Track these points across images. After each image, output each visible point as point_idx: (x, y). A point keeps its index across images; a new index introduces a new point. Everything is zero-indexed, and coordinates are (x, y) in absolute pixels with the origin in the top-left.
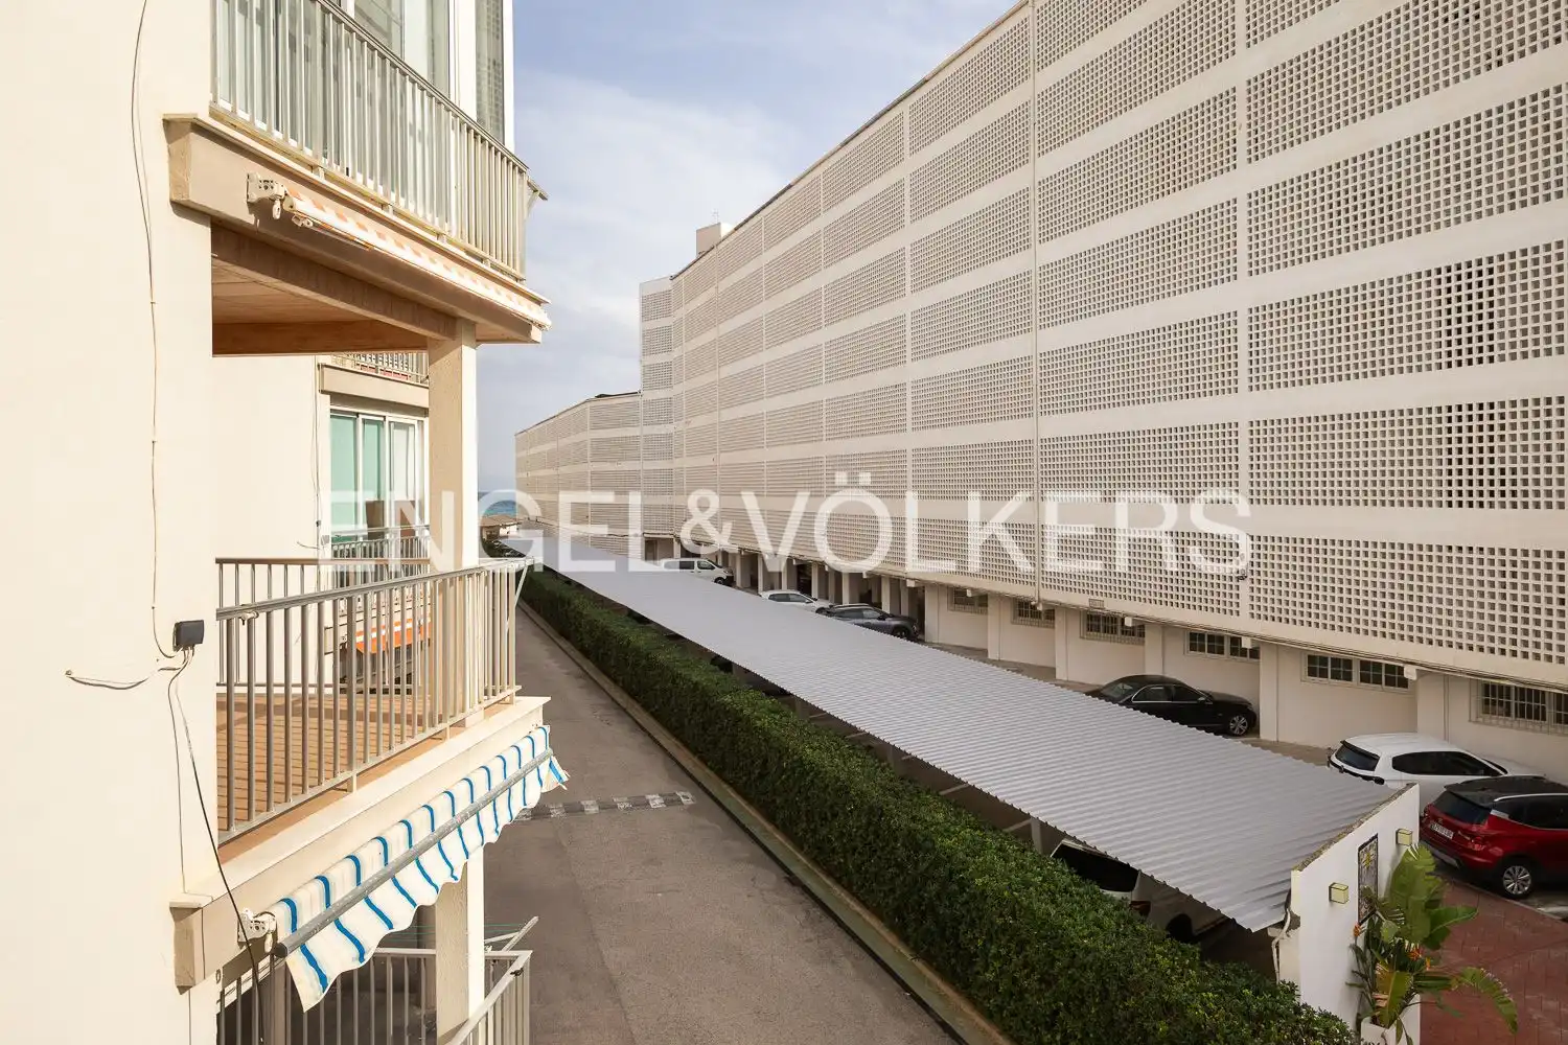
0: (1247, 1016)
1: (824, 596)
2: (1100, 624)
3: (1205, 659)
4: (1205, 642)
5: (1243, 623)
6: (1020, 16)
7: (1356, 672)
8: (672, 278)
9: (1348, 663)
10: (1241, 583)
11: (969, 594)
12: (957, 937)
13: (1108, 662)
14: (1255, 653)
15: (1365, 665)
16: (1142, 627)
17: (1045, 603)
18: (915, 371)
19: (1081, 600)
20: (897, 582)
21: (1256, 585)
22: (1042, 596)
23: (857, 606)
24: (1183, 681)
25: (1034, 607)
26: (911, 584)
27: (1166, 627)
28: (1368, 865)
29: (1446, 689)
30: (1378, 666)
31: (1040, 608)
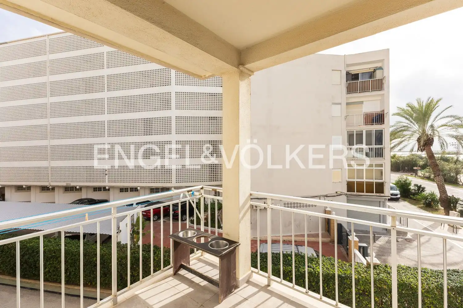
2: (68, 189)
3: (97, 193)
4: (97, 189)
5: (107, 184)
6: (43, 38)
7: (129, 190)
9: (128, 189)
10: (106, 176)
11: (24, 187)
13: (75, 196)
14: (109, 190)
15: (131, 188)
16: (81, 188)
17: (52, 186)
19: (64, 184)
21: (109, 176)
22: (51, 184)
24: (92, 198)
25: (48, 187)
27: (87, 187)
28: (132, 219)
29: (145, 190)
30: (133, 188)
31: (50, 187)
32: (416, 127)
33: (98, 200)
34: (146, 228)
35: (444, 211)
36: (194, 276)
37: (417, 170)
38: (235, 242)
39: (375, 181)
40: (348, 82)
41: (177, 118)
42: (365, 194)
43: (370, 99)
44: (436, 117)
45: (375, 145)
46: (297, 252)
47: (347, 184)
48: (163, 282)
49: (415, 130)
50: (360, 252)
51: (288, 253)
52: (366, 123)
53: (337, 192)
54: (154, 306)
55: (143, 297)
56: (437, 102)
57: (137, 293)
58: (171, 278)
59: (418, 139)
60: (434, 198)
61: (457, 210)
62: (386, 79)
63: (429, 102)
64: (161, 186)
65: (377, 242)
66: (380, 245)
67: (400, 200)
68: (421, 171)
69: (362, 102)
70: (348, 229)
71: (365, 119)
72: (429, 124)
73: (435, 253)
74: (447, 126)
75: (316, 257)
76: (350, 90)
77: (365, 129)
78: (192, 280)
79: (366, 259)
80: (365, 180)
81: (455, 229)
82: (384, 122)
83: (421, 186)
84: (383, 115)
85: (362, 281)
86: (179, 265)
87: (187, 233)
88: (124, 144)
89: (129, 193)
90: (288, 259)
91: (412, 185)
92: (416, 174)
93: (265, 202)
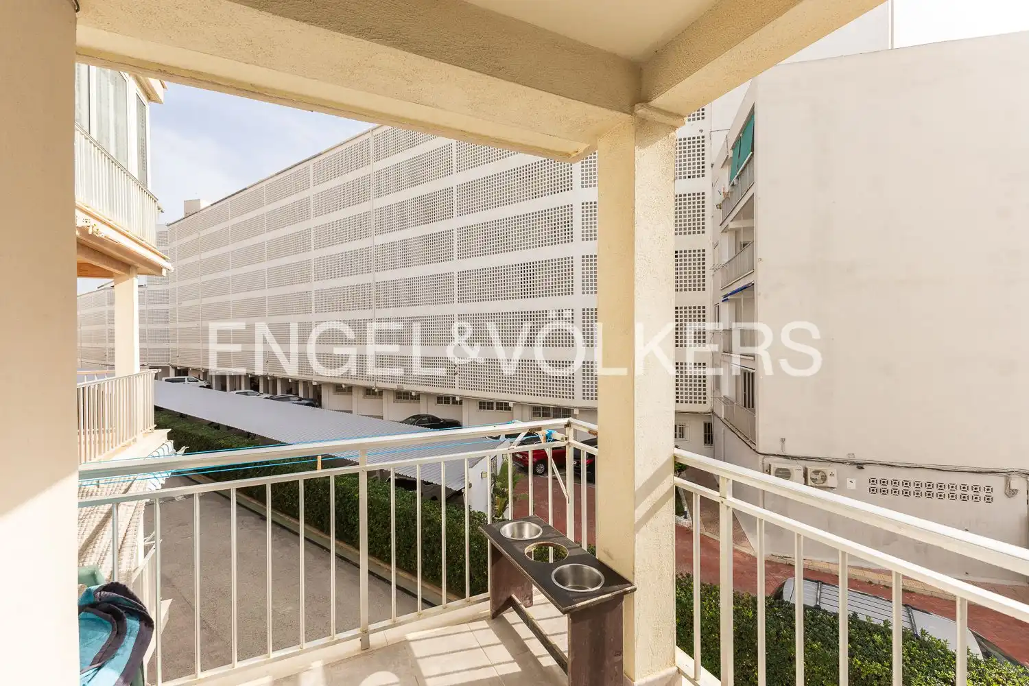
0: (455, 518)
1: (266, 391)
2: (402, 396)
3: (443, 407)
4: (443, 400)
5: (455, 391)
6: (366, 137)
7: (495, 406)
8: (168, 225)
9: (492, 403)
11: (344, 386)
12: (346, 520)
13: (409, 410)
14: (461, 402)
15: (498, 403)
16: (419, 396)
17: (379, 388)
18: (316, 286)
19: (394, 386)
20: (306, 383)
21: (461, 376)
22: (377, 386)
23: (286, 395)
24: (436, 416)
25: (374, 390)
26: (314, 383)
27: (428, 395)
28: (494, 466)
29: (522, 410)
30: (502, 403)
31: (376, 390)
33: (444, 420)
34: (520, 487)
36: (532, 635)
38: (624, 581)
41: (585, 259)
46: (908, 626)
48: (465, 627)
51: (876, 622)
54: (428, 681)
55: (418, 650)
57: (410, 636)
58: (484, 624)
64: (554, 403)
75: (980, 657)
78: (526, 642)
86: (504, 598)
87: (520, 528)
88: (493, 316)
89: (494, 413)
90: (874, 642)
93: (807, 467)
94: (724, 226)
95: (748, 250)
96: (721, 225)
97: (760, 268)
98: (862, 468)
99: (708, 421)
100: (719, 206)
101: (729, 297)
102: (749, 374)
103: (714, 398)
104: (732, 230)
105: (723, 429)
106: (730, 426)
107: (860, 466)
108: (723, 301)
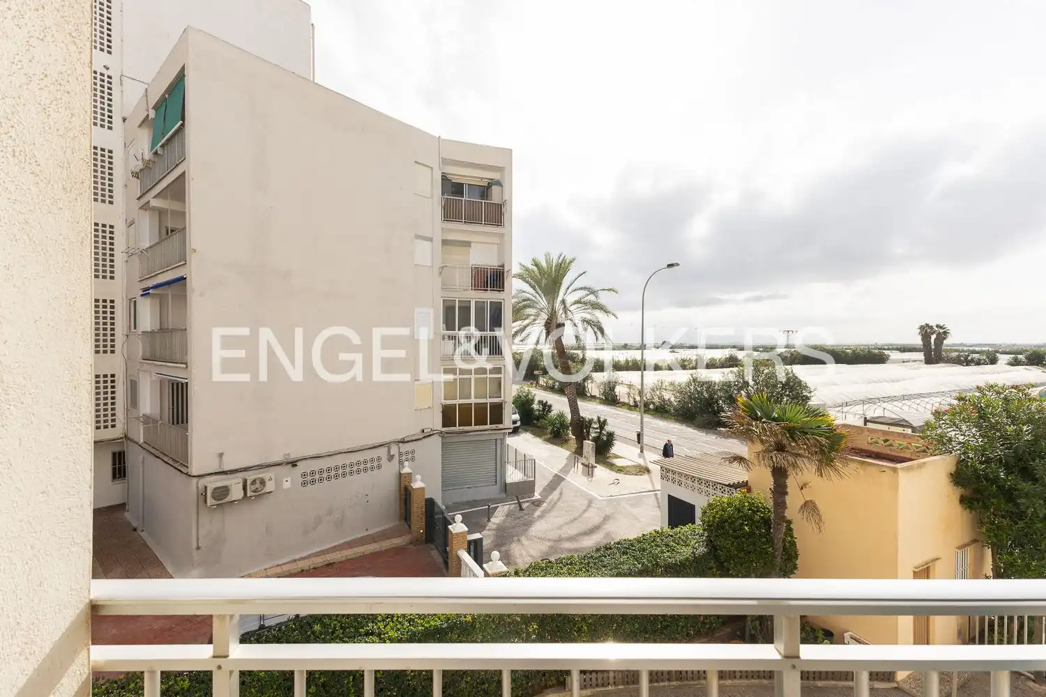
32: (543, 302)
35: (575, 441)
37: (538, 376)
39: (489, 400)
40: (446, 197)
42: (473, 427)
43: (480, 239)
44: (568, 288)
45: (490, 331)
47: (443, 412)
49: (542, 306)
50: (469, 553)
52: (475, 287)
53: (423, 431)
56: (571, 262)
59: (546, 322)
60: (564, 421)
61: (591, 437)
62: (507, 206)
63: (560, 261)
65: (492, 520)
66: (498, 524)
67: (520, 430)
68: (544, 377)
69: (467, 244)
70: (443, 504)
71: (475, 277)
72: (560, 299)
73: (572, 517)
74: (581, 303)
76: (450, 214)
77: (475, 296)
79: (482, 568)
80: (473, 400)
81: (590, 469)
82: (503, 287)
83: (546, 402)
84: (503, 273)
85: (480, 623)
91: (536, 402)
92: (537, 383)
93: (247, 478)
94: (144, 200)
95: (176, 238)
96: (138, 199)
97: (194, 262)
98: (296, 465)
99: (117, 449)
100: (136, 175)
101: (151, 291)
102: (177, 384)
103: (127, 418)
104: (154, 209)
105: (141, 456)
106: (153, 451)
107: (294, 464)
108: (142, 295)
